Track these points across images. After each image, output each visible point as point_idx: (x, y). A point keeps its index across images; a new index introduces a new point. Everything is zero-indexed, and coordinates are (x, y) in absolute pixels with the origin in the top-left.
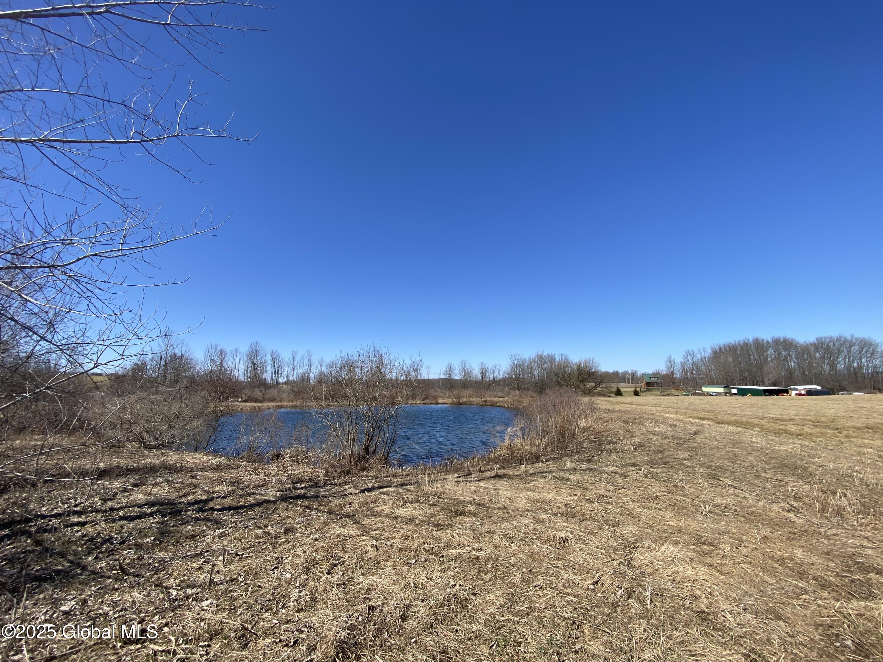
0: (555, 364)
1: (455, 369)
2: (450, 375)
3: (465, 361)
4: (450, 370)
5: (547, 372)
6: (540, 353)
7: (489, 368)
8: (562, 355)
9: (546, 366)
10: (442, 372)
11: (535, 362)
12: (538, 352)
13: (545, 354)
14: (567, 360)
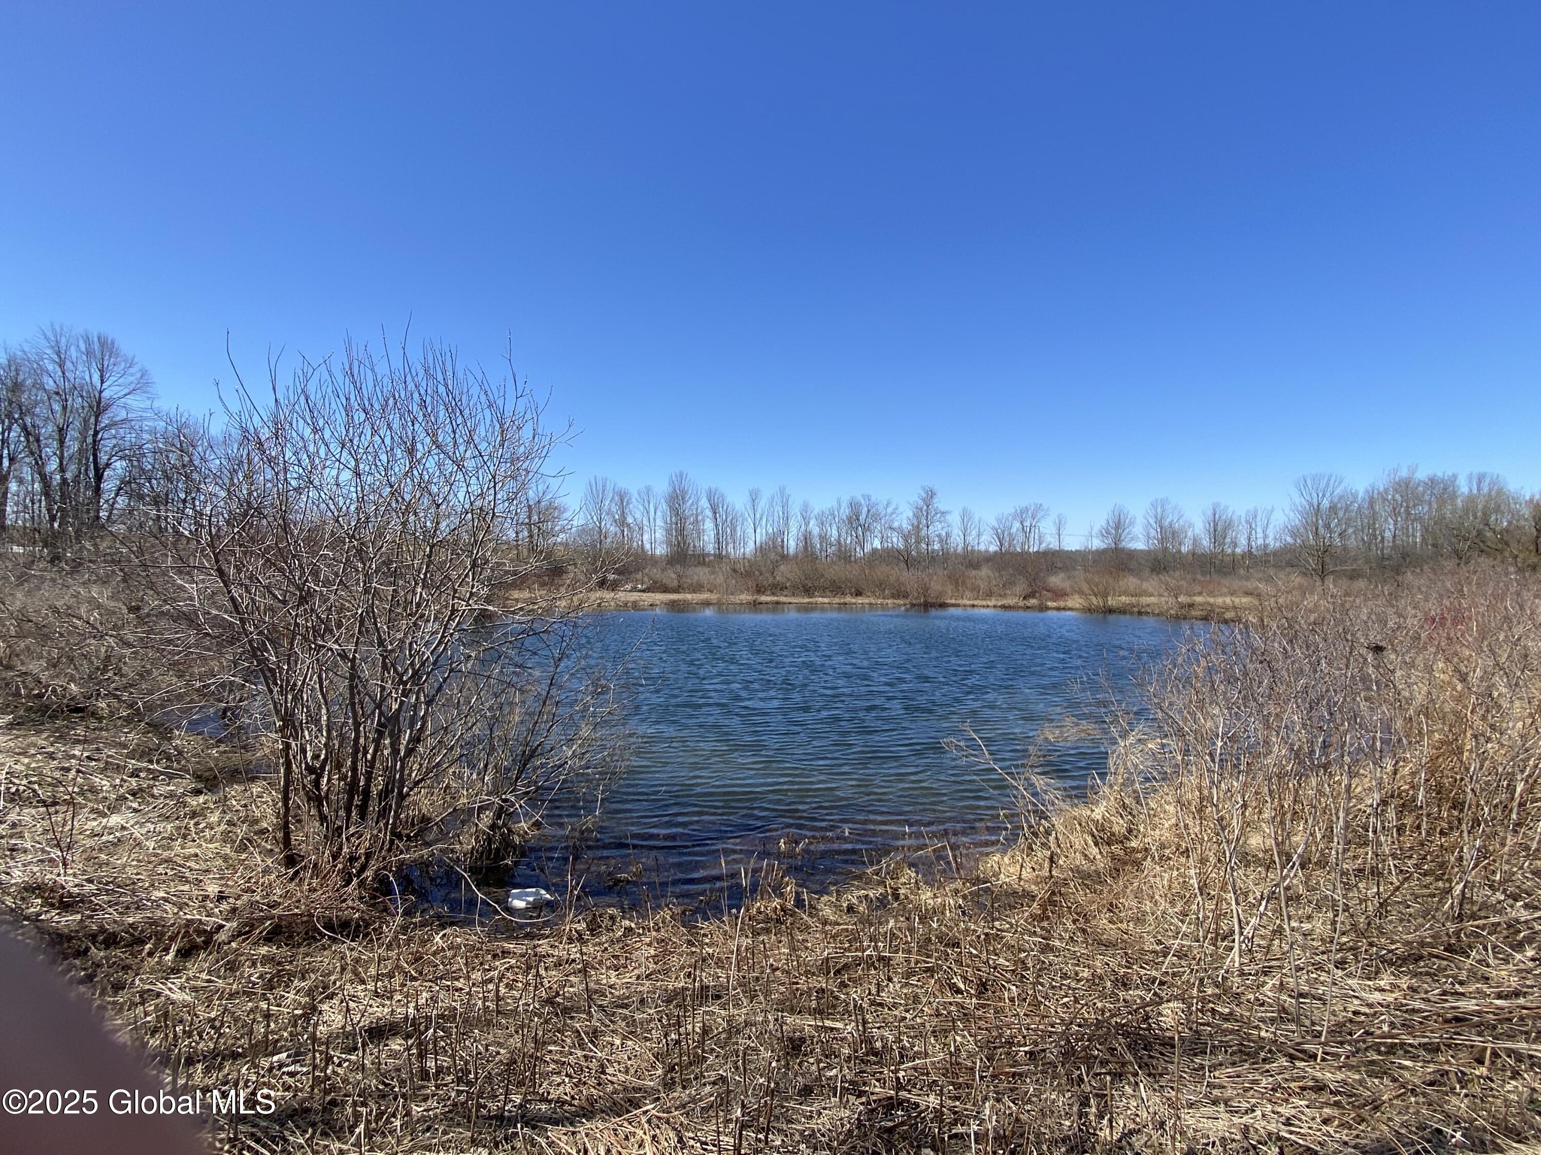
0: (1454, 505)
1: (1132, 523)
2: (1117, 539)
3: (1164, 502)
4: (1118, 526)
5: (1425, 529)
6: (1404, 473)
7: (1235, 518)
8: (1481, 479)
9: (1422, 509)
10: (1095, 531)
11: (1385, 499)
12: (1396, 471)
13: (1422, 475)
14: (1500, 492)
